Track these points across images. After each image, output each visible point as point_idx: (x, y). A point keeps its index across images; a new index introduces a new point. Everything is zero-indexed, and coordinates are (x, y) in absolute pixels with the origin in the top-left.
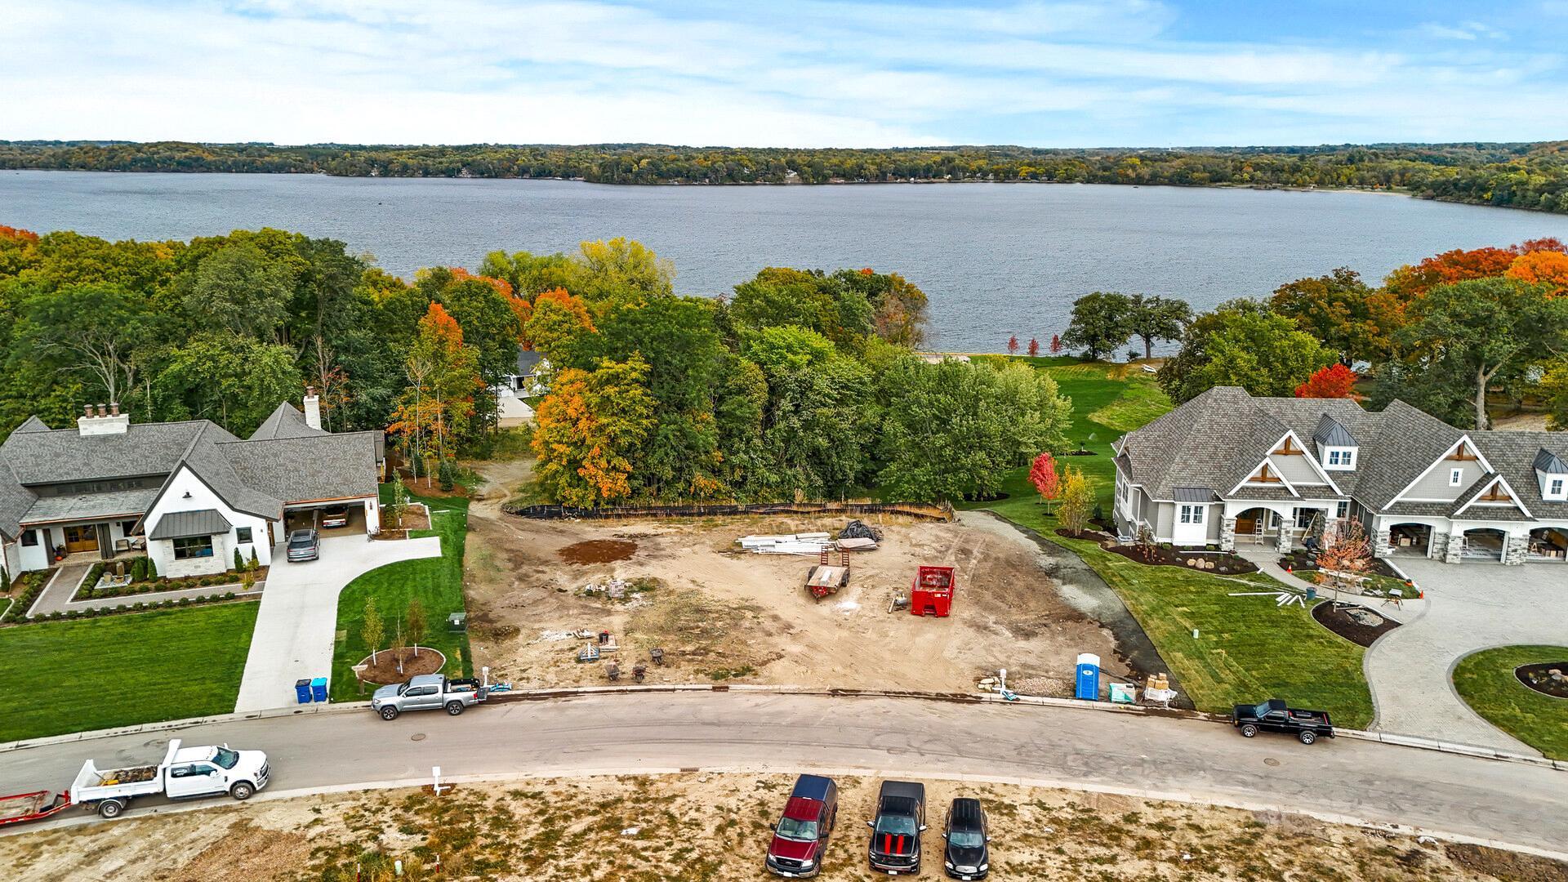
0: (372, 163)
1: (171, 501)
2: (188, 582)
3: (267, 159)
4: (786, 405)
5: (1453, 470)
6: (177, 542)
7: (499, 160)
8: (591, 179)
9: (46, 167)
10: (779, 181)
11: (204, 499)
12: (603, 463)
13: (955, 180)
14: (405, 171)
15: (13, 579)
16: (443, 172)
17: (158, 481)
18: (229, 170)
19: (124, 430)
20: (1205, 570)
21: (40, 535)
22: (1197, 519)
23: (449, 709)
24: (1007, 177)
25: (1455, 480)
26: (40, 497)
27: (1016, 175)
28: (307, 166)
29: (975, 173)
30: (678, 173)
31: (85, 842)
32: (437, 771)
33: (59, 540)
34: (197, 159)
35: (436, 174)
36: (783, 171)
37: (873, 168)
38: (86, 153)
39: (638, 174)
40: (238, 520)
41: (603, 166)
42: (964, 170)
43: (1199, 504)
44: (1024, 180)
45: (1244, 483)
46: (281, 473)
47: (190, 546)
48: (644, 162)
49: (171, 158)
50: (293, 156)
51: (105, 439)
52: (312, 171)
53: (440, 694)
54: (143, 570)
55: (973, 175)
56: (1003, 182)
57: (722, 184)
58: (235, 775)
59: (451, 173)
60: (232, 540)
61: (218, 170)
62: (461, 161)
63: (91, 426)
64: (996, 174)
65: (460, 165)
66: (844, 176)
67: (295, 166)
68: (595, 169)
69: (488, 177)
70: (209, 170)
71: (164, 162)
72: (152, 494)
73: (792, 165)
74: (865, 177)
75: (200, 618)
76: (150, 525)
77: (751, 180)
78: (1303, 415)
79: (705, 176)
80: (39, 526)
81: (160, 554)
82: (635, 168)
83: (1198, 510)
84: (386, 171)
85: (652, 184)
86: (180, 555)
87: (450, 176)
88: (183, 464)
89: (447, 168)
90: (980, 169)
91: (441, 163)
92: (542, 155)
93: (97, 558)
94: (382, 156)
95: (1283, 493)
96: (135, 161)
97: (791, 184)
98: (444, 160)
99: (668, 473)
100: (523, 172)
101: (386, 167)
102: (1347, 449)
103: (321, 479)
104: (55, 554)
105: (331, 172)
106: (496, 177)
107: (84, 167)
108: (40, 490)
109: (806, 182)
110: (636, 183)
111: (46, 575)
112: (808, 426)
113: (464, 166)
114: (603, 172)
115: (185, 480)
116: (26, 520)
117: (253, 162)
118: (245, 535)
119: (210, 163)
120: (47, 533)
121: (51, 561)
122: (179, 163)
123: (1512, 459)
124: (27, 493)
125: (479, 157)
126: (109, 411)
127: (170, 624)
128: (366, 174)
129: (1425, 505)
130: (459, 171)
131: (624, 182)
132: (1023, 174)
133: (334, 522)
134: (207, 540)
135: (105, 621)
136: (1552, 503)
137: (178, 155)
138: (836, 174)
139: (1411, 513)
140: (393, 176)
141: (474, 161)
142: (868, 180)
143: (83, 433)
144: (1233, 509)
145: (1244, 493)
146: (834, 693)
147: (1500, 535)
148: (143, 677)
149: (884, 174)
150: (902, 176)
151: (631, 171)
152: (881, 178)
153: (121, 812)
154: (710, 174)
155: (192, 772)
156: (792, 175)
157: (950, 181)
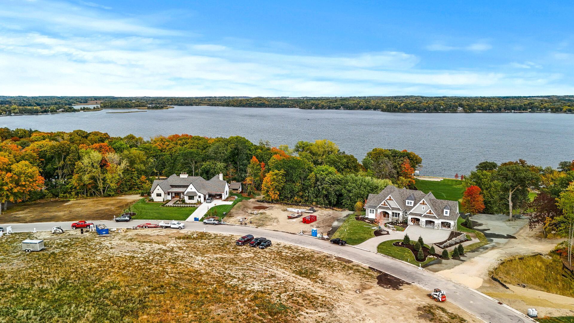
0: (313, 105)
1: (189, 190)
2: (190, 204)
3: (283, 103)
4: (318, 183)
5: (423, 207)
6: (189, 197)
7: (354, 104)
8: (383, 110)
9: (223, 105)
10: (455, 111)
11: (194, 190)
12: (273, 192)
13: (533, 111)
14: (323, 107)
15: (165, 200)
16: (334, 108)
17: (187, 187)
18: (271, 107)
19: (187, 177)
20: (367, 222)
21: (170, 194)
22: (373, 213)
23: (213, 224)
24: (558, 111)
25: (423, 209)
26: (172, 187)
27: (561, 110)
28: (294, 105)
29: (542, 109)
30: (415, 108)
31: (160, 231)
32: (205, 229)
33: (174, 195)
34: (263, 104)
35: (332, 108)
36: (457, 107)
37: (495, 106)
38: (234, 101)
39: (399, 109)
40: (199, 194)
41: (388, 106)
42: (537, 107)
43: (373, 209)
44: (565, 112)
45: (380, 205)
46: (209, 187)
47: (191, 198)
48: (402, 104)
49: (256, 103)
50: (291, 102)
51: (184, 178)
52: (295, 107)
53: (213, 221)
54: (183, 201)
55: (541, 110)
56: (555, 112)
57: (431, 112)
58: (180, 225)
59: (337, 108)
60: (197, 197)
61: (269, 107)
62: (341, 104)
63: (182, 176)
64: (552, 109)
65: (340, 105)
66: (482, 109)
67: (290, 106)
68: (385, 107)
69: (349, 109)
70: (266, 107)
71: (254, 104)
72: (185, 189)
73: (461, 105)
74: (491, 110)
75: (188, 209)
76: (185, 193)
77: (443, 111)
78: (408, 193)
79: (425, 109)
80: (170, 192)
81: (186, 198)
82: (399, 106)
83: (373, 211)
84: (317, 107)
85: (404, 112)
86: (189, 199)
87: (337, 109)
88: (191, 183)
89: (336, 106)
90: (545, 107)
91: (335, 105)
92: (369, 102)
93: (178, 199)
94: (316, 102)
95: (388, 208)
96: (246, 104)
97: (460, 112)
98: (336, 103)
99: (289, 196)
100: (361, 108)
101: (317, 106)
102: (411, 201)
103: (215, 189)
104: (172, 197)
105: (300, 108)
106: (352, 109)
107: (233, 106)
108: (173, 186)
109: (466, 112)
110: (399, 112)
111: (170, 201)
112: (323, 188)
113: (342, 105)
114: (388, 108)
115: (191, 186)
116: (169, 191)
117: (279, 104)
118: (200, 197)
119: (266, 105)
120: (171, 193)
121: (172, 198)
122: (258, 105)
123: (441, 206)
124: (170, 187)
125: (347, 103)
126: (185, 174)
127: (183, 209)
128: (311, 108)
129: (417, 214)
130: (340, 107)
131: (394, 111)
132: (564, 109)
133: (218, 197)
134: (193, 197)
135: (175, 207)
136: (445, 216)
137: (259, 102)
138: (480, 109)
139: (416, 215)
140: (319, 109)
141: (345, 104)
142: (493, 111)
143: (180, 177)
144: (380, 211)
145: (380, 207)
146: (274, 230)
147: (434, 222)
148: (176, 215)
149: (500, 109)
150: (508, 110)
151: (397, 108)
152: (499, 110)
153: (165, 228)
154: (427, 109)
155: (174, 224)
156: (460, 109)
157: (530, 112)
